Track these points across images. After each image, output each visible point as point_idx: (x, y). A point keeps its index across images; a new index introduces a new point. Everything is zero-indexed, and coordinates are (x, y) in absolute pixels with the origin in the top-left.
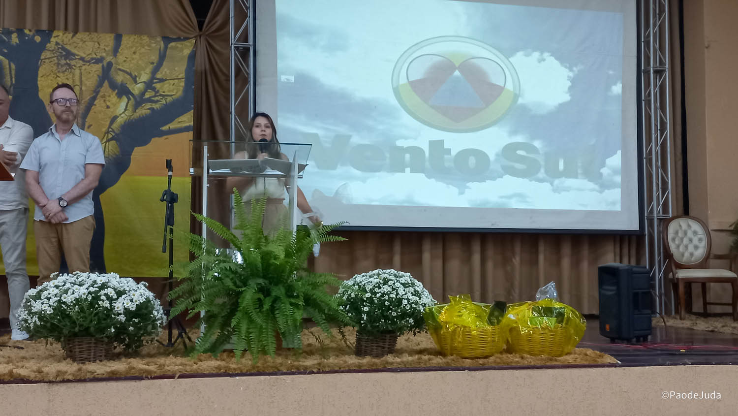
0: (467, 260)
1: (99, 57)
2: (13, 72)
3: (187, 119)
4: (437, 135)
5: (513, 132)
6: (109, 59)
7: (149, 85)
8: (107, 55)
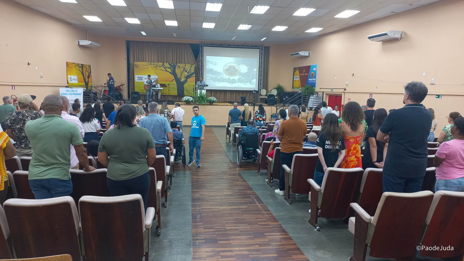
0: (234, 94)
3: (194, 75)
4: (229, 77)
5: (239, 76)
6: (184, 67)
7: (189, 71)
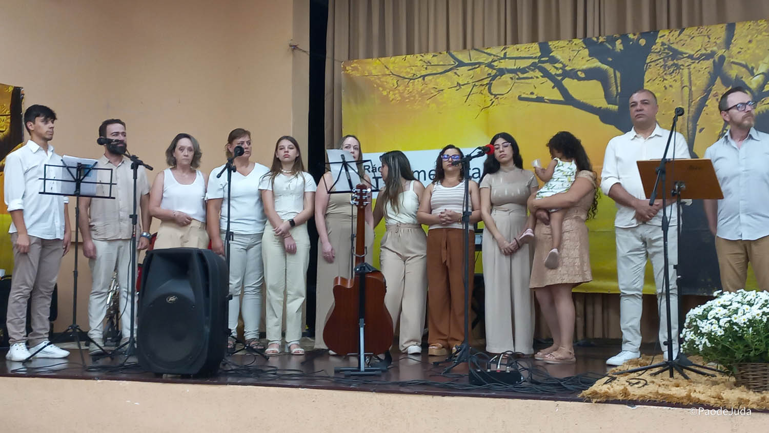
1: (709, 52)
2: (619, 81)
6: (720, 53)
8: (719, 48)
